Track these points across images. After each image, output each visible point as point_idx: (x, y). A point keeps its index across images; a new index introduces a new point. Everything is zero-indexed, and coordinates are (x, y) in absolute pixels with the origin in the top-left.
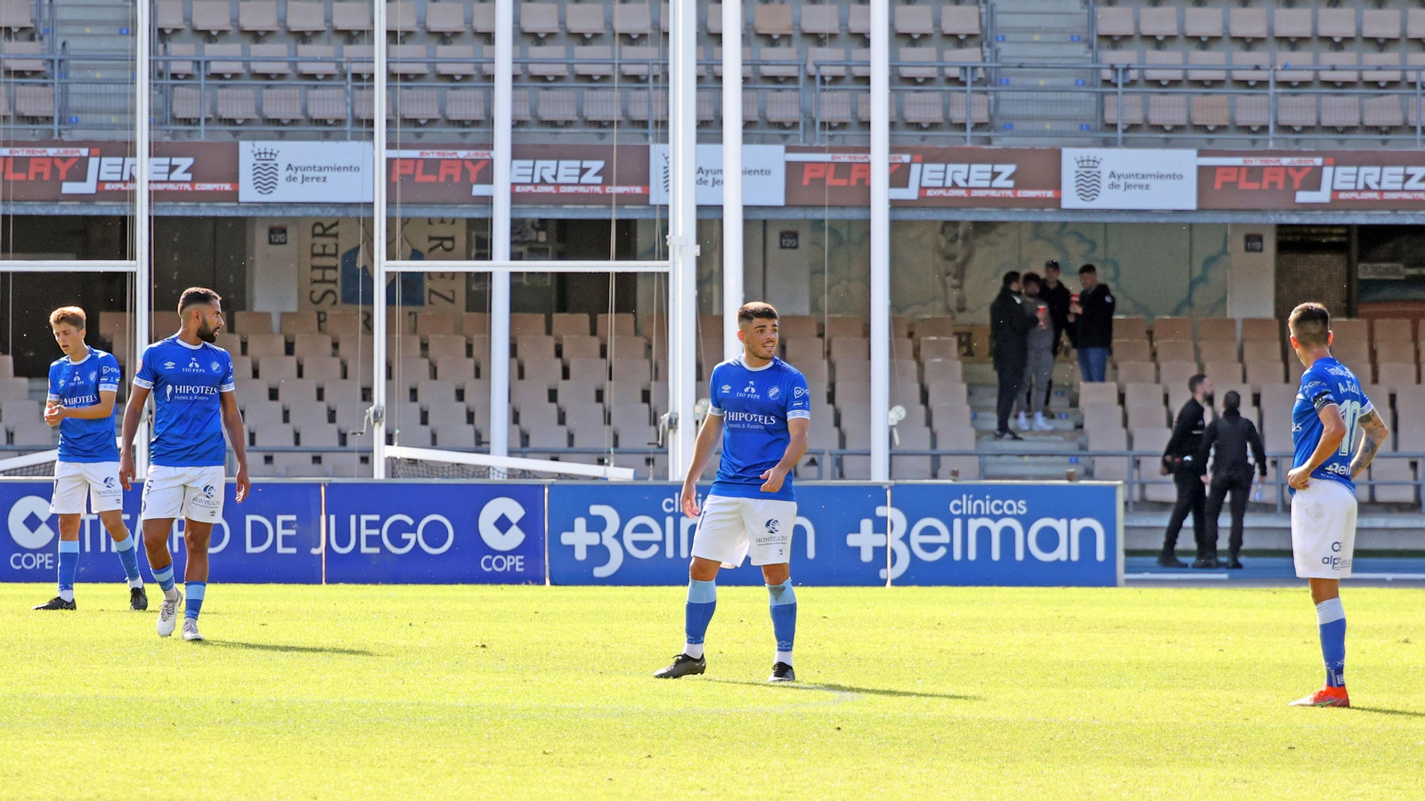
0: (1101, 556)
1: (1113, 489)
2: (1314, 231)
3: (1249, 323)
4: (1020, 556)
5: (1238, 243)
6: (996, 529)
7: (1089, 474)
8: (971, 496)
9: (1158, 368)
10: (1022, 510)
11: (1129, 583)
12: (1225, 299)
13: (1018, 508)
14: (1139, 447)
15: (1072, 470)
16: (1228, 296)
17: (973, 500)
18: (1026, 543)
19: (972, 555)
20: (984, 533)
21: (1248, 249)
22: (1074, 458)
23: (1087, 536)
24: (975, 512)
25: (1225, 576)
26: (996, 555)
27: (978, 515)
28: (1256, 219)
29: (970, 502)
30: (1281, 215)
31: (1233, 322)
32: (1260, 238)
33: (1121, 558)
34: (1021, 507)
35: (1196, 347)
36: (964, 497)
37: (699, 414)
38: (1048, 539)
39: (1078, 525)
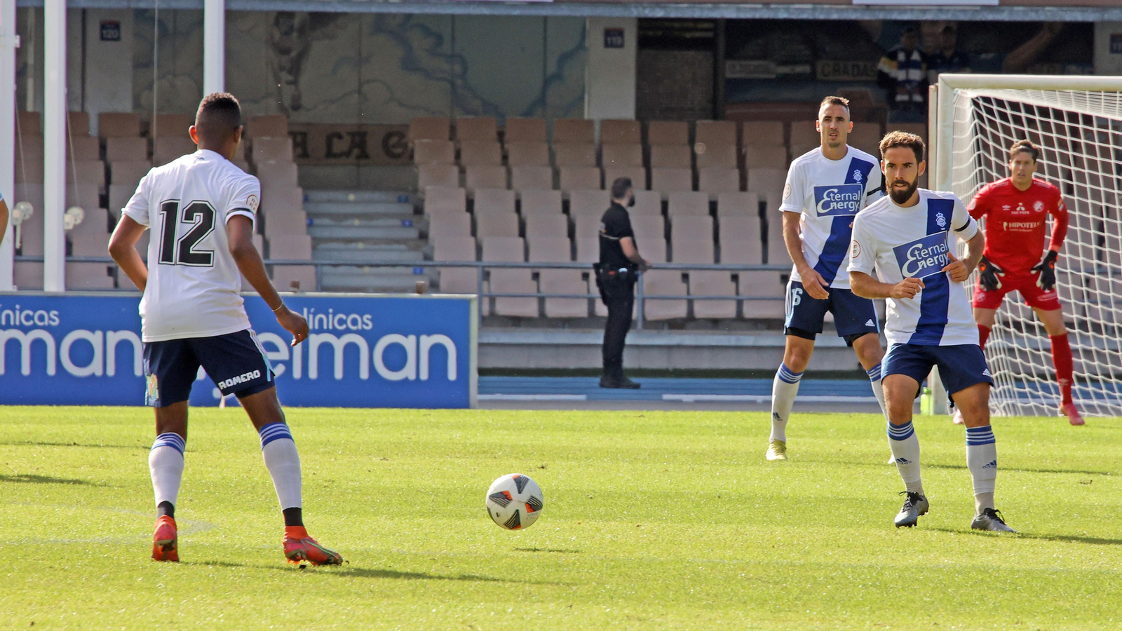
0: (452, 375)
1: (467, 302)
2: (677, 25)
3: (607, 124)
4: (364, 374)
5: (595, 39)
6: (339, 345)
7: (434, 286)
8: (312, 310)
9: (509, 172)
10: (367, 325)
11: (483, 404)
12: (582, 99)
13: (363, 323)
14: (487, 258)
15: (422, 282)
16: (586, 97)
17: (315, 314)
18: (372, 361)
19: (313, 374)
20: (326, 350)
21: (607, 45)
22: (418, 270)
23: (438, 353)
24: (317, 327)
25: (582, 397)
26: (339, 374)
27: (320, 331)
28: (617, 12)
29: (311, 316)
30: (644, 8)
31: (590, 123)
32: (620, 33)
33: (474, 376)
34: (367, 322)
35: (550, 149)
36: (305, 310)
37: (16, 219)
38: (395, 357)
39: (427, 342)
